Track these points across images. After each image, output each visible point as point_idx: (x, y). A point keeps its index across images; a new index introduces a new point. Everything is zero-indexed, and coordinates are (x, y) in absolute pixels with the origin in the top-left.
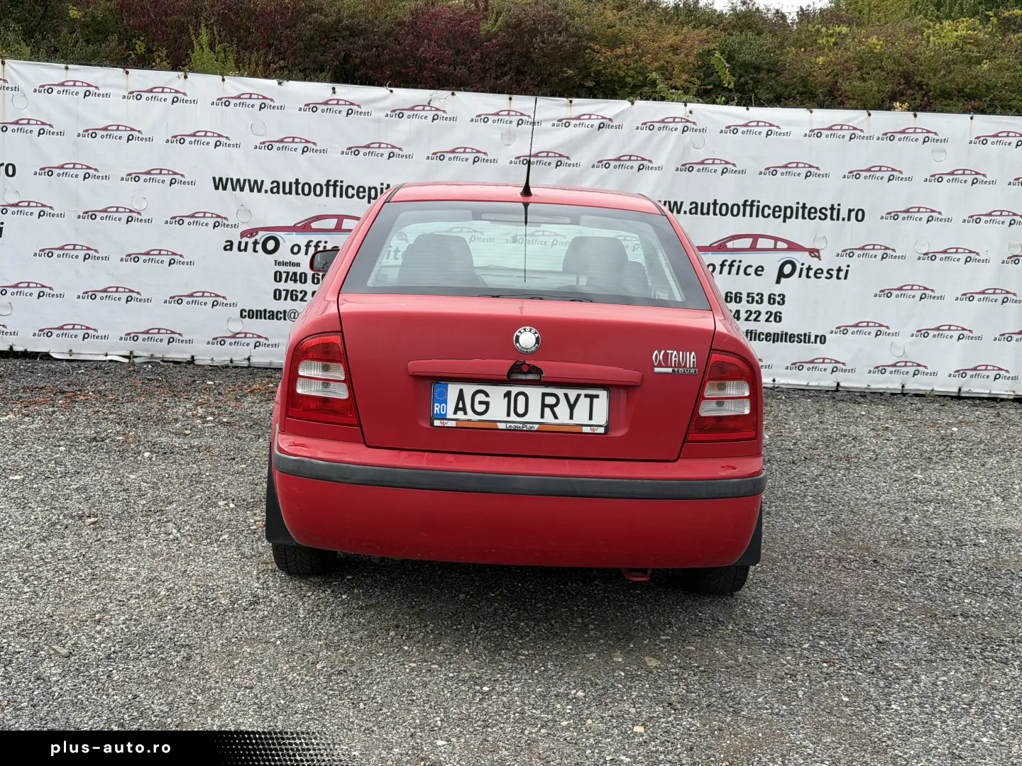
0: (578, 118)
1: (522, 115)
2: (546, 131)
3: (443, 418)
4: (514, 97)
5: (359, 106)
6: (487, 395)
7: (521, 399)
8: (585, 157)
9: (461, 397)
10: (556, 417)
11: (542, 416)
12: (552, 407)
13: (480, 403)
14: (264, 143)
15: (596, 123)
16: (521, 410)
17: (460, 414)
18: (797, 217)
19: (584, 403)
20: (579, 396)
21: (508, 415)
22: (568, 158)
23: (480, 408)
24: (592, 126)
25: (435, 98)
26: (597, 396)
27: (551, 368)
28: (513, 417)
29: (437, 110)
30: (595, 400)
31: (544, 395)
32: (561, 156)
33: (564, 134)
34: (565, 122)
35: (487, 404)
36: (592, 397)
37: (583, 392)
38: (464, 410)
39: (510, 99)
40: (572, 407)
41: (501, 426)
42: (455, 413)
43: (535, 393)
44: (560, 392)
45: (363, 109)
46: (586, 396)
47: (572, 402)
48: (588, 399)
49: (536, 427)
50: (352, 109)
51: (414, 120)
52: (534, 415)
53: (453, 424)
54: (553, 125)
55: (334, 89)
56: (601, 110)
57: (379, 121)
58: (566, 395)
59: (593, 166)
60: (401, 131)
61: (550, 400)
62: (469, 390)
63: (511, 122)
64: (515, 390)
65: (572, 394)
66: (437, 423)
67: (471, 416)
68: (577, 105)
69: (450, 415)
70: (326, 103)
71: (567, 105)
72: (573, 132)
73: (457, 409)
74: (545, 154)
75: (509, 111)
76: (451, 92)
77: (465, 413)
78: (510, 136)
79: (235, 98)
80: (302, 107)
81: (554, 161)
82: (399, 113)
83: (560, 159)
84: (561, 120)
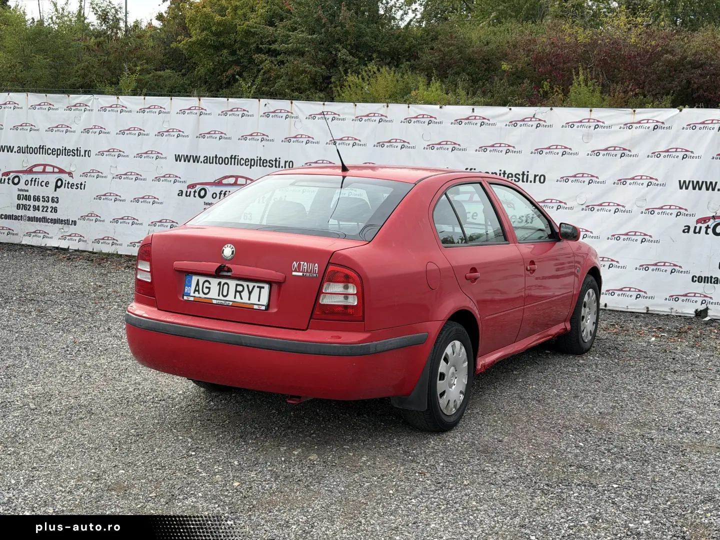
0: (639, 122)
1: (598, 121)
2: (616, 132)
3: (188, 295)
4: (594, 109)
5: (488, 120)
6: (210, 284)
7: (226, 286)
8: (642, 150)
9: (198, 284)
10: (242, 299)
11: (235, 298)
12: (240, 292)
13: (207, 288)
14: (429, 145)
15: (652, 125)
16: (225, 294)
17: (197, 293)
19: (256, 290)
20: (254, 287)
21: (219, 296)
22: (629, 151)
23: (206, 291)
24: (648, 128)
25: (539, 112)
26: (263, 288)
27: (236, 269)
28: (221, 297)
29: (540, 120)
30: (262, 289)
31: (237, 285)
32: (624, 149)
33: (628, 134)
34: (628, 125)
35: (209, 288)
36: (261, 288)
37: (257, 285)
38: (198, 291)
39: (591, 111)
40: (250, 293)
41: (214, 302)
42: (194, 293)
43: (232, 283)
44: (245, 284)
45: (491, 122)
46: (258, 287)
47: (250, 290)
48: (259, 289)
49: (231, 303)
50: (484, 121)
51: (524, 128)
52: (231, 297)
53: (192, 299)
54: (621, 128)
55: (473, 109)
56: (655, 117)
57: (501, 128)
58: (248, 286)
59: (648, 156)
60: (514, 136)
61: (240, 288)
62: (202, 279)
63: (590, 127)
64: (223, 281)
65: (251, 285)
66: (185, 298)
67: (202, 295)
68: (640, 113)
69: (192, 294)
70: (468, 119)
71: (632, 114)
72: (636, 132)
73: (195, 291)
74: (613, 148)
75: (589, 119)
76: (549, 108)
77: (199, 293)
78: (589, 136)
79: (414, 118)
80: (453, 121)
81: (619, 153)
82: (514, 124)
83: (624, 152)
84: (626, 124)
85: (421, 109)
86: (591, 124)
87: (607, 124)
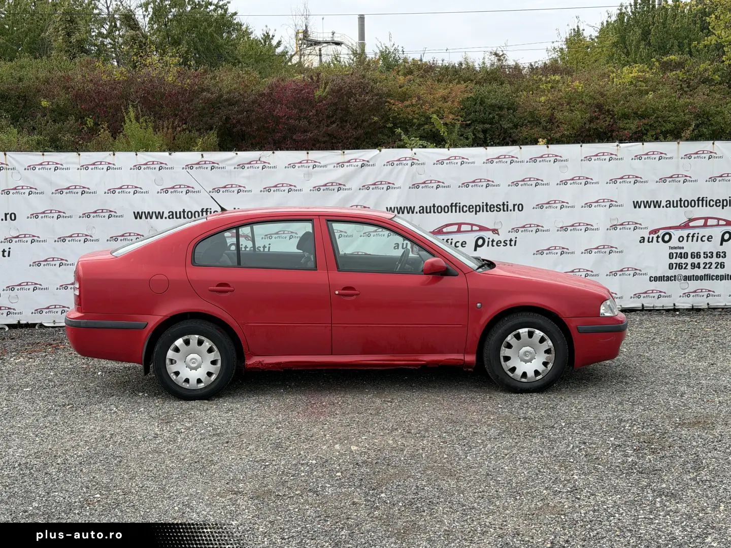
0: (349, 162)
1: (315, 162)
2: (331, 170)
4: (310, 152)
5: (218, 164)
14: (162, 190)
15: (360, 164)
18: (483, 211)
22: (344, 185)
24: (357, 166)
25: (263, 156)
29: (265, 162)
32: (340, 184)
33: (341, 172)
34: (341, 165)
39: (308, 153)
45: (221, 166)
50: (213, 166)
51: (251, 170)
54: (334, 167)
55: (202, 155)
56: (362, 156)
57: (231, 172)
59: (360, 189)
60: (242, 177)
63: (309, 167)
68: (348, 154)
70: (198, 164)
71: (342, 155)
72: (348, 170)
74: (330, 184)
75: (307, 160)
76: (272, 152)
78: (309, 175)
79: (144, 164)
80: (184, 167)
81: (336, 188)
82: (242, 166)
83: (340, 187)
84: (338, 164)
85: (149, 156)
86: (309, 164)
87: (322, 164)
